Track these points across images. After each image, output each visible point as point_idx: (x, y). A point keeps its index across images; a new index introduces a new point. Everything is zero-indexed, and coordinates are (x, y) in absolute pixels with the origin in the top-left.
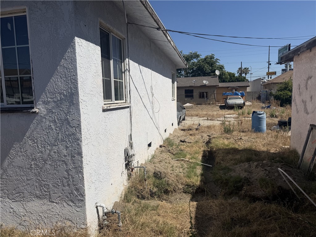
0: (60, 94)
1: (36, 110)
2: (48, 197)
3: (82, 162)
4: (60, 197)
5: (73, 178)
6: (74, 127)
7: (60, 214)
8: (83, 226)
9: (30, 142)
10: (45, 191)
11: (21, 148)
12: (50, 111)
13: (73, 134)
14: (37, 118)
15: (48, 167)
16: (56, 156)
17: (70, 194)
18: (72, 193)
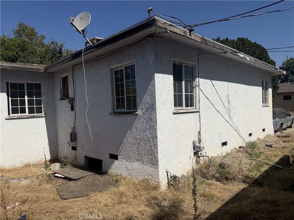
0: (148, 104)
1: (138, 113)
2: (141, 160)
3: (157, 142)
4: (147, 161)
5: (153, 151)
6: (154, 122)
7: (147, 171)
8: (157, 180)
9: (135, 130)
10: (141, 157)
11: (131, 133)
12: (144, 114)
13: (153, 126)
14: (138, 117)
15: (142, 144)
16: (145, 138)
17: (151, 160)
18: (153, 160)
